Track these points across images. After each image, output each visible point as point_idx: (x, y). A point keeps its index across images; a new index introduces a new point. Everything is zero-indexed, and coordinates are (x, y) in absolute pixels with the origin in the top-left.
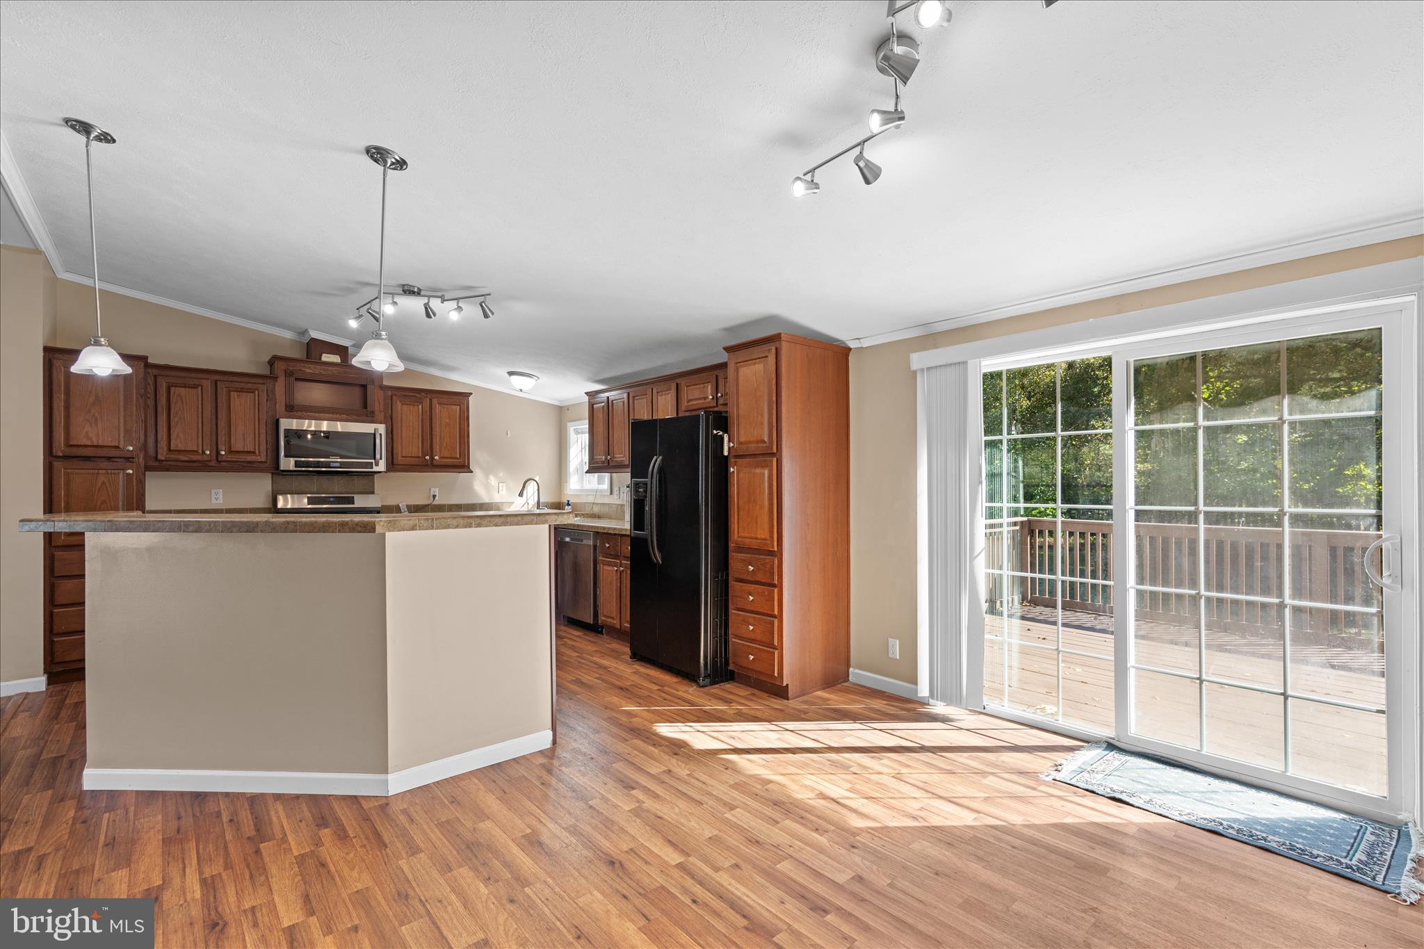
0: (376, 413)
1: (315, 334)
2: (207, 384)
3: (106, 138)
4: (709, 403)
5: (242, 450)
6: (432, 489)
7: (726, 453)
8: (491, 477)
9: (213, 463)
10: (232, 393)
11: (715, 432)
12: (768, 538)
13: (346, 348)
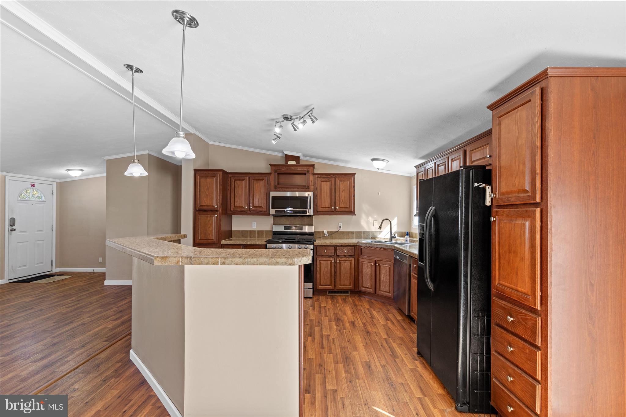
0: (310, 187)
1: (287, 153)
2: (247, 178)
3: (139, 71)
4: (488, 161)
5: (258, 206)
6: (339, 224)
7: (488, 203)
8: (370, 218)
9: (248, 212)
10: (255, 182)
11: (476, 184)
12: (530, 294)
13: (299, 157)
